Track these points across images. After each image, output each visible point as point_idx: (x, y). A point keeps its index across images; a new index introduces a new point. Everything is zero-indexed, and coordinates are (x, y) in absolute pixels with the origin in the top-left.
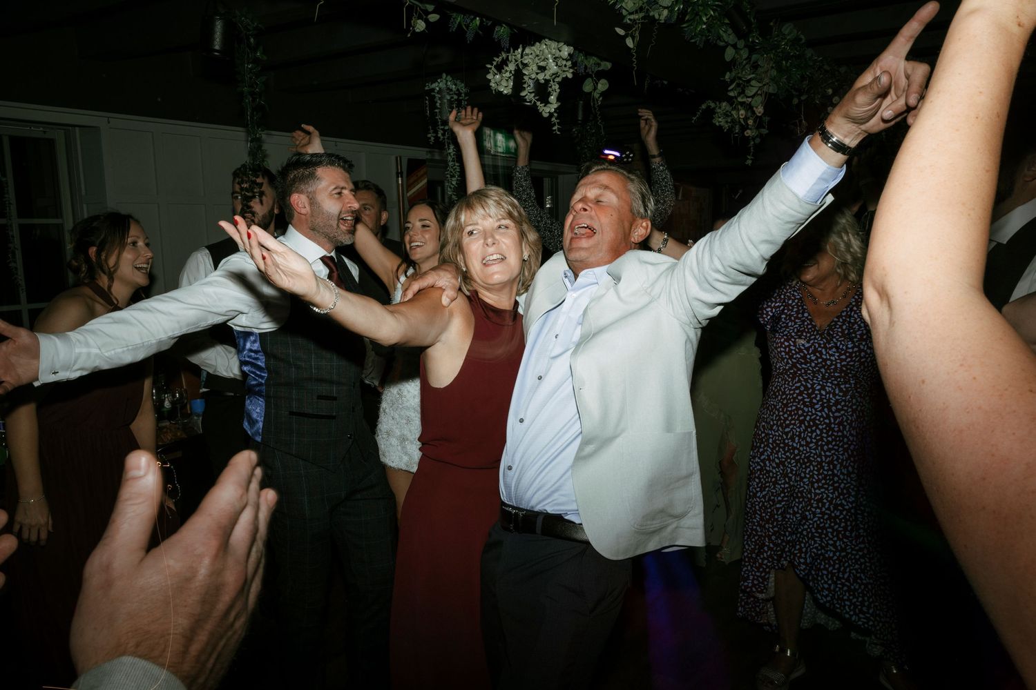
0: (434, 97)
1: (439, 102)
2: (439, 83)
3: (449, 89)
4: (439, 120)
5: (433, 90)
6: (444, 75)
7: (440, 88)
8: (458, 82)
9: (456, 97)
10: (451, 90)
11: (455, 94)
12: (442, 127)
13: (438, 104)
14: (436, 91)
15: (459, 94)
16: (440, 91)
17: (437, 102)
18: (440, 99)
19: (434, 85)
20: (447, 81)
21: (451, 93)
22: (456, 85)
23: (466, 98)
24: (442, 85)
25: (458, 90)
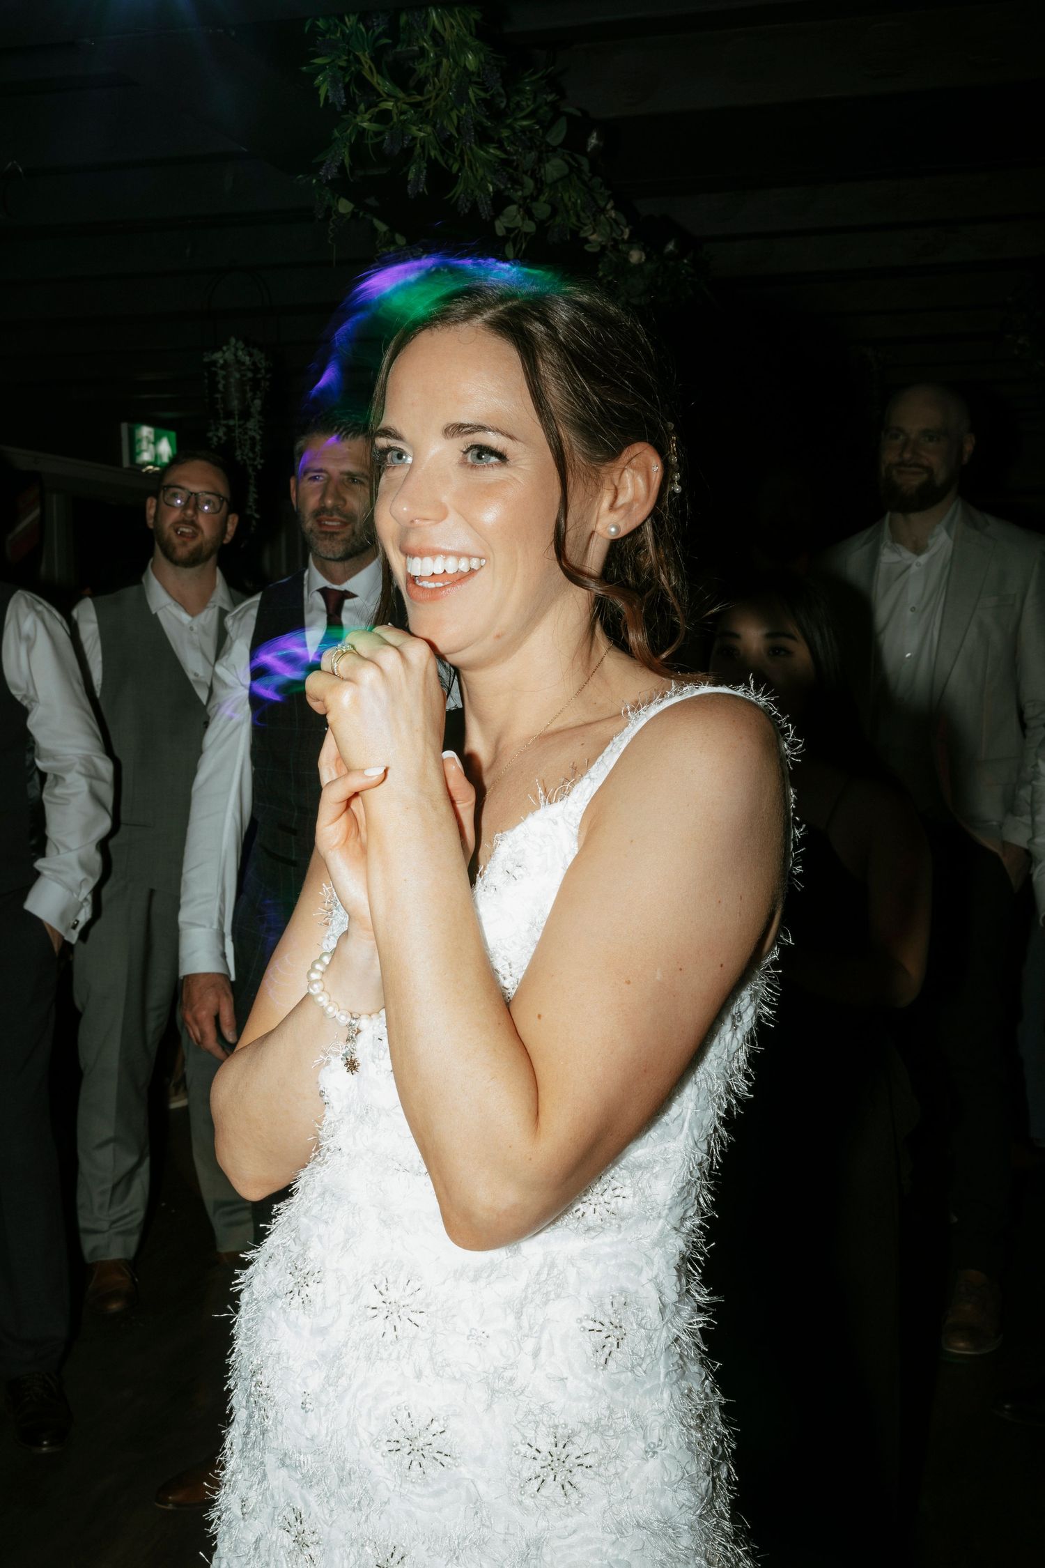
0: (215, 374)
1: (223, 382)
2: (224, 352)
3: (240, 363)
4: (221, 411)
5: (214, 363)
6: (233, 340)
7: (225, 361)
8: (255, 351)
9: (250, 375)
10: (243, 364)
11: (249, 370)
12: (225, 422)
13: (221, 387)
14: (219, 365)
15: (255, 368)
16: (225, 366)
17: (219, 382)
18: (225, 378)
19: (218, 356)
20: (237, 349)
21: (243, 368)
22: (251, 355)
23: (268, 376)
24: (229, 356)
25: (254, 364)
